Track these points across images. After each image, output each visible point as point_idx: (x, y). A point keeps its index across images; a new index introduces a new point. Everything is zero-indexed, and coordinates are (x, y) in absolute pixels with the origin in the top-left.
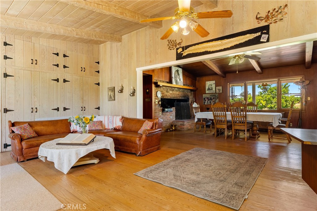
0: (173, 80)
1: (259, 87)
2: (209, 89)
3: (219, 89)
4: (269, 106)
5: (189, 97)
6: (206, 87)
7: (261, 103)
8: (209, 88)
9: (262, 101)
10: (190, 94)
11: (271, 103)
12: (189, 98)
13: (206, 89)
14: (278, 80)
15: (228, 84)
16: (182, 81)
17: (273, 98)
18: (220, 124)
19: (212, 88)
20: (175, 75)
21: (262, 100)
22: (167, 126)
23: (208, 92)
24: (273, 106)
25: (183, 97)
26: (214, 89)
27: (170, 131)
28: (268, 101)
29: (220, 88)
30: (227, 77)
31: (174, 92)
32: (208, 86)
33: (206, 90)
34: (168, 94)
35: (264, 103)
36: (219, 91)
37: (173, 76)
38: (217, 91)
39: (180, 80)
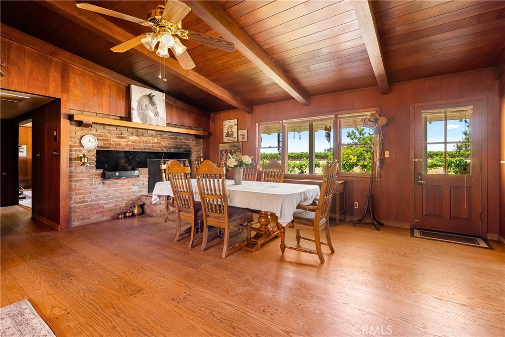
0: (135, 114)
1: (348, 136)
2: (228, 135)
3: (242, 135)
4: (361, 163)
5: (190, 148)
6: (224, 132)
7: (350, 159)
8: (228, 132)
9: (351, 156)
10: (194, 142)
11: (365, 159)
12: (190, 151)
13: (224, 134)
14: (335, 117)
15: (257, 124)
16: (165, 118)
17: (367, 152)
18: (186, 212)
19: (232, 132)
20: (139, 103)
21: (352, 154)
22: (118, 207)
23: (226, 139)
24: (366, 163)
25: (174, 148)
26: (235, 135)
27: (125, 217)
28: (360, 156)
29: (245, 132)
30: (254, 112)
31: (144, 139)
32: (226, 129)
33: (224, 137)
34: (123, 142)
35: (354, 159)
36: (243, 138)
37: (134, 104)
38: (240, 137)
39: (157, 114)
